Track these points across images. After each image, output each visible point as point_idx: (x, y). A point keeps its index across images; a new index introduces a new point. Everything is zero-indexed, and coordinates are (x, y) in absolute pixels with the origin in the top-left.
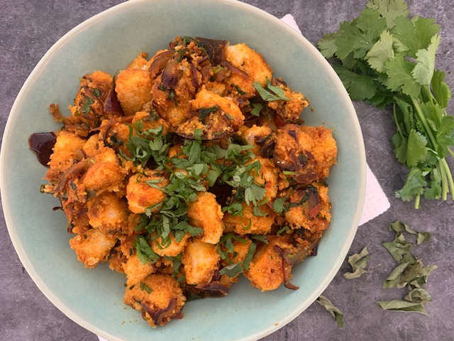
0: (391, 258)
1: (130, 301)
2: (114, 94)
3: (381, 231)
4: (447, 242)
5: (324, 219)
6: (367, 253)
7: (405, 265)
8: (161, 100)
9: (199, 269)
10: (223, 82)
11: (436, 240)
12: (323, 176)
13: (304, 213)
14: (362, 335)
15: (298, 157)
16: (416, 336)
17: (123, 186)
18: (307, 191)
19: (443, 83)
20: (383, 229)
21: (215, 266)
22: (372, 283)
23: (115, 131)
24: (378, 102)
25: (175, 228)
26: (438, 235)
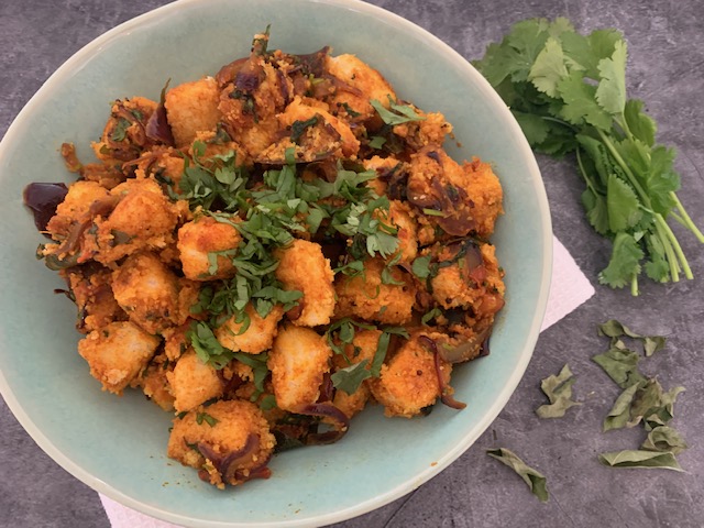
0: (610, 381)
1: (179, 450)
2: (163, 112)
3: (587, 338)
4: (692, 351)
5: (494, 291)
6: (571, 374)
7: (633, 389)
8: (233, 112)
9: (298, 371)
10: (325, 100)
11: (674, 348)
12: (485, 230)
13: (461, 276)
14: (581, 517)
15: (445, 188)
16: (673, 513)
17: (173, 242)
18: (463, 243)
19: (642, 115)
20: (589, 335)
21: (324, 365)
22: (584, 426)
23: (162, 165)
24: (553, 150)
25: (257, 295)
26: (676, 339)
